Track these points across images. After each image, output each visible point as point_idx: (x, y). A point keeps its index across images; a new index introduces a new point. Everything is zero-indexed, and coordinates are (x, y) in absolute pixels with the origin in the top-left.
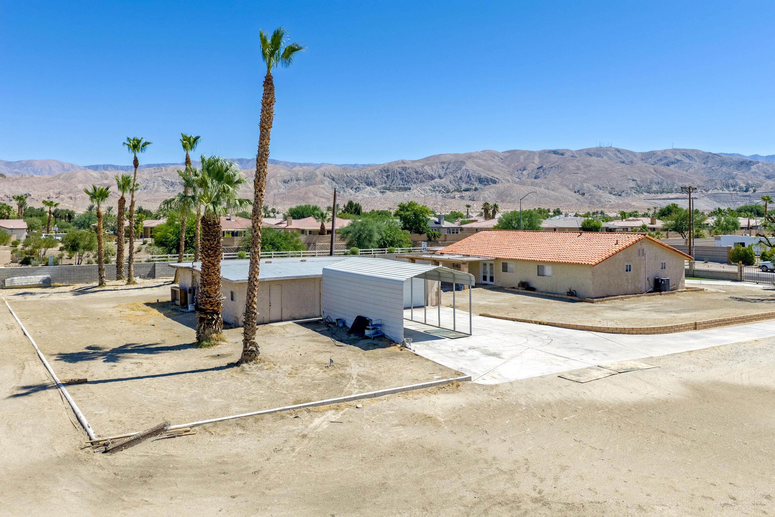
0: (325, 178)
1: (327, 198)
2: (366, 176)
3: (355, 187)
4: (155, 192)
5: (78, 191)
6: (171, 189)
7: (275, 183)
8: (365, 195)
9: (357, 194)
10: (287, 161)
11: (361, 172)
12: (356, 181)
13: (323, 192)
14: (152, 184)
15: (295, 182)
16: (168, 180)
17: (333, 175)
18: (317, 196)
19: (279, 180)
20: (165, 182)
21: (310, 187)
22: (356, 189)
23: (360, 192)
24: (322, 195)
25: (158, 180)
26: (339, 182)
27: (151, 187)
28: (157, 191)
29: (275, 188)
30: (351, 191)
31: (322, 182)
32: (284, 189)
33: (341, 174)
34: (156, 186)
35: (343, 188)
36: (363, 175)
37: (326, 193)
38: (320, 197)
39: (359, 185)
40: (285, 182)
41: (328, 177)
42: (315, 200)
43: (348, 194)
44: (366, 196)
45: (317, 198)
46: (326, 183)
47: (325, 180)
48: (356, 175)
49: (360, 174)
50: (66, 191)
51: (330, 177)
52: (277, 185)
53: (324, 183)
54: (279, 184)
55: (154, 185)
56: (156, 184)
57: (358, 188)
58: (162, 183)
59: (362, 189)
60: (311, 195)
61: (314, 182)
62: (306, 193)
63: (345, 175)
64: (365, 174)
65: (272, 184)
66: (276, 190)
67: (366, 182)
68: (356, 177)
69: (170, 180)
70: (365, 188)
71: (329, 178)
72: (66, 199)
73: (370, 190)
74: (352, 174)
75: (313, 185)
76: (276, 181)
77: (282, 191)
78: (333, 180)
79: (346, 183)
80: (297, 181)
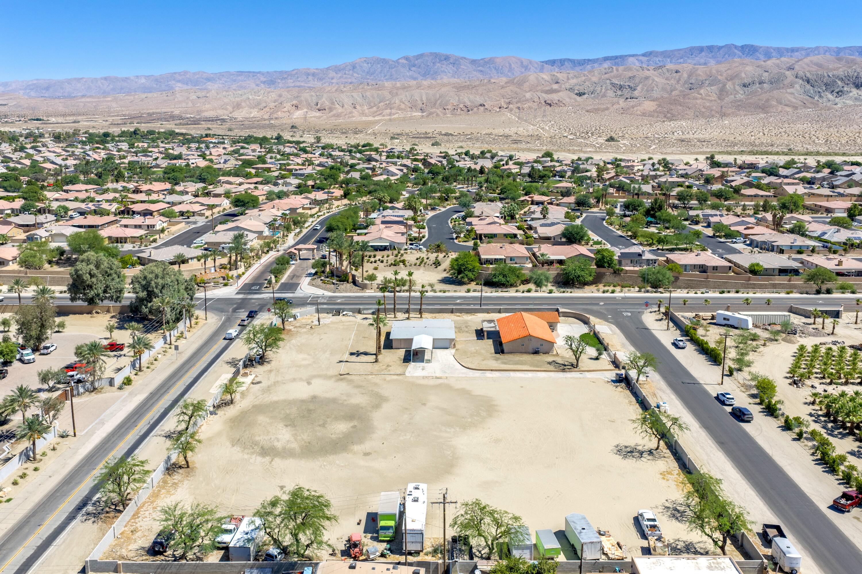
0: (797, 80)
1: (794, 107)
2: (856, 74)
3: (837, 90)
4: (602, 97)
5: (526, 101)
6: (619, 93)
7: (732, 87)
8: (847, 102)
9: (837, 100)
10: (769, 45)
11: (850, 70)
12: (839, 83)
13: (790, 98)
14: (599, 89)
15: (758, 85)
16: (617, 82)
17: (808, 75)
18: (781, 104)
19: (737, 83)
20: (613, 85)
21: (775, 92)
22: (838, 93)
23: (842, 97)
24: (788, 103)
25: (606, 83)
26: (816, 84)
27: (598, 92)
28: (604, 96)
29: (731, 94)
30: (830, 96)
31: (792, 85)
32: (742, 95)
33: (820, 73)
34: (603, 91)
35: (819, 92)
36: (851, 74)
37: (794, 100)
38: (785, 105)
39: (843, 87)
40: (744, 86)
41: (802, 78)
42: (777, 110)
43: (825, 99)
44: (850, 102)
45: (781, 106)
46: (797, 86)
47: (796, 83)
48: (842, 73)
49: (848, 72)
50: (515, 100)
51: (804, 78)
52: (735, 90)
53: (793, 87)
54: (737, 88)
55: (602, 89)
56: (604, 87)
57: (841, 91)
58: (609, 86)
59: (846, 93)
60: (774, 103)
61: (782, 85)
62: (767, 100)
63: (826, 75)
64: (855, 71)
65: (728, 88)
66: (732, 96)
67: (854, 83)
68: (841, 77)
69: (619, 83)
70: (851, 92)
71: (803, 80)
72: (514, 109)
73: (856, 95)
74: (835, 72)
75: (779, 89)
76: (734, 84)
77: (739, 96)
78: (808, 82)
79: (826, 85)
80: (760, 84)
